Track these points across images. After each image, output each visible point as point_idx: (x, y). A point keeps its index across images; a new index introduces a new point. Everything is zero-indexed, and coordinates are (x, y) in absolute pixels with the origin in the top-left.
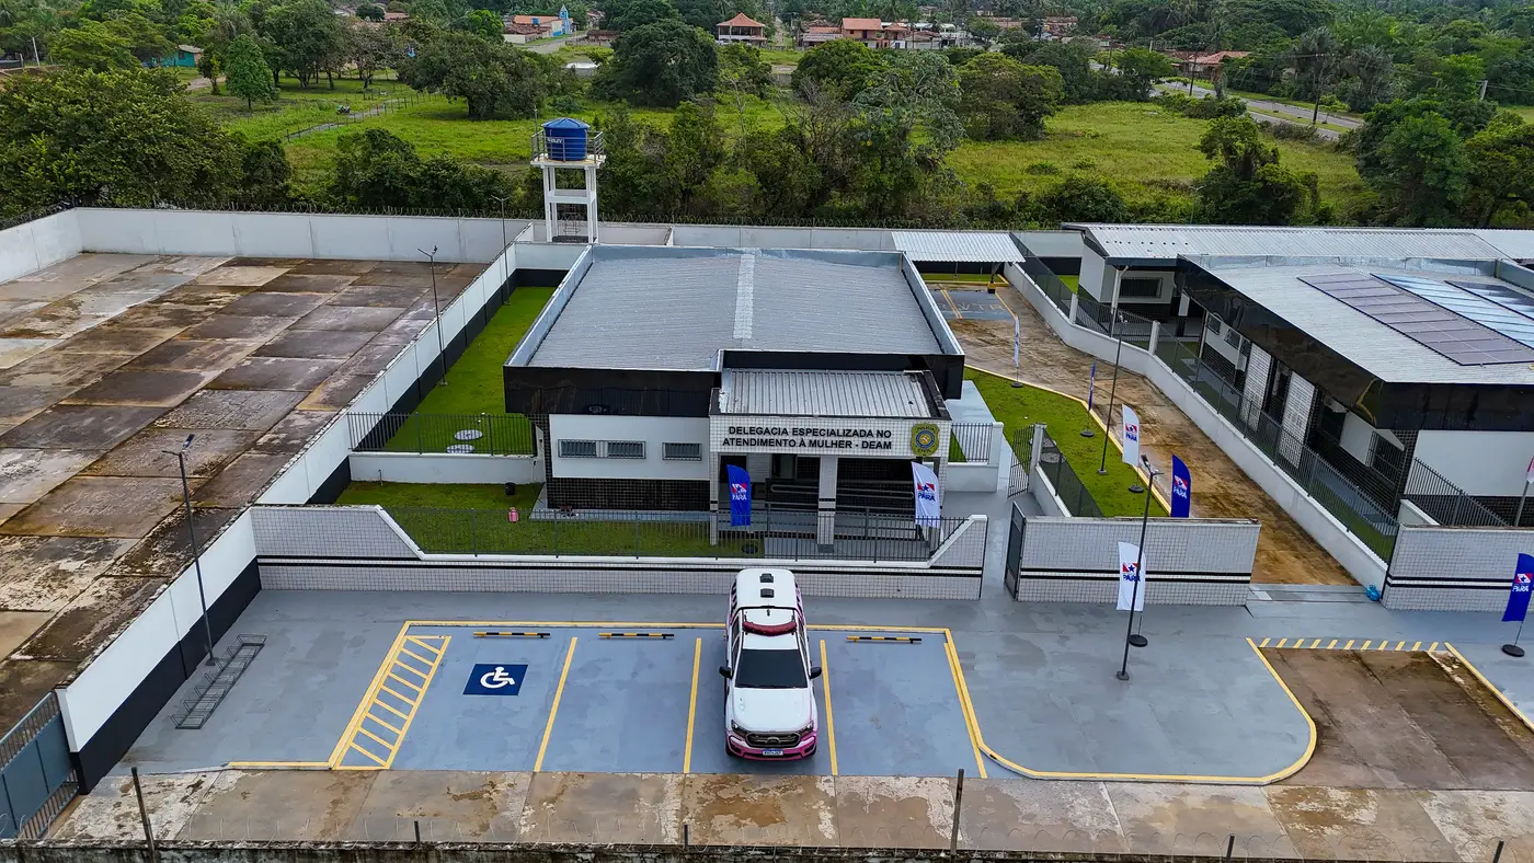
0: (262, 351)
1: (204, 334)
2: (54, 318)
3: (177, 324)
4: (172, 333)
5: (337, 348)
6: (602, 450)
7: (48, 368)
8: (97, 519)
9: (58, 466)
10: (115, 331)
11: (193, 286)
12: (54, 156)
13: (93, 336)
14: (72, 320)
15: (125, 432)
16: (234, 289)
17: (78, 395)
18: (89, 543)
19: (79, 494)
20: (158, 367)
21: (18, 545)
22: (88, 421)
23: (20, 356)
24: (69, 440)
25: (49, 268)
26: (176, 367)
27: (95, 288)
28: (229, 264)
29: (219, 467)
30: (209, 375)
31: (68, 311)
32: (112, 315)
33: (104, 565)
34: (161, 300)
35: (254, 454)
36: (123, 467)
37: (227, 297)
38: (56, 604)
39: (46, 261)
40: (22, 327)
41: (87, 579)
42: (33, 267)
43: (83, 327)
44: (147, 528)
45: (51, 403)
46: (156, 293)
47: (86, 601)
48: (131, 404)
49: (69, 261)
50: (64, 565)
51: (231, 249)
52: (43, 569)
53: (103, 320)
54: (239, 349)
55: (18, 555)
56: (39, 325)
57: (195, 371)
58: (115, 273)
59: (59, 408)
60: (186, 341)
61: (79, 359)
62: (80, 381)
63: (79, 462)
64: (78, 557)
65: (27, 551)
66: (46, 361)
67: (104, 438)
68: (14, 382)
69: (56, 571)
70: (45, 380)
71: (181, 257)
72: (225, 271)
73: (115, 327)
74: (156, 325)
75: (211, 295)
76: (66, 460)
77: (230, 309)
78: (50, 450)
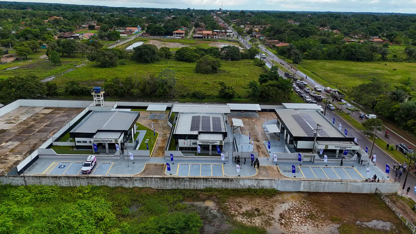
0: (46, 126)
1: (38, 123)
2: (15, 120)
3: (33, 121)
4: (33, 123)
5: (57, 125)
6: (82, 142)
7: (14, 129)
8: (21, 150)
9: (16, 143)
10: (25, 122)
11: (37, 114)
12: (15, 91)
13: (21, 123)
14: (18, 120)
15: (25, 139)
16: (43, 114)
17: (19, 133)
18: (20, 153)
19: (19, 147)
20: (30, 129)
21: (12, 153)
22: (20, 137)
23: (10, 127)
24: (17, 140)
25: (15, 110)
26: (33, 129)
27: (22, 114)
28: (44, 109)
29: (37, 143)
30: (37, 130)
31: (18, 119)
32: (24, 119)
33: (21, 156)
34: (32, 116)
35: (41, 142)
36: (24, 144)
37: (42, 116)
38: (16, 159)
39: (14, 109)
40: (11, 122)
41: (19, 157)
42: (12, 110)
43: (20, 122)
44: (27, 151)
45: (15, 135)
46: (31, 115)
47: (19, 159)
48: (26, 135)
49: (18, 108)
50: (17, 155)
51: (44, 106)
52: (15, 156)
53: (23, 120)
54: (42, 125)
55: (12, 154)
56: (13, 121)
57: (35, 129)
58: (25, 111)
59: (16, 135)
60: (34, 124)
61: (19, 127)
62: (19, 131)
63: (19, 143)
64: (19, 155)
65: (13, 154)
66: (14, 128)
67: (22, 140)
68: (10, 131)
69: (16, 156)
70: (14, 131)
71: (36, 107)
72: (42, 110)
73: (24, 122)
74: (31, 121)
75: (40, 115)
76: (17, 143)
77: (43, 118)
78: (15, 141)
